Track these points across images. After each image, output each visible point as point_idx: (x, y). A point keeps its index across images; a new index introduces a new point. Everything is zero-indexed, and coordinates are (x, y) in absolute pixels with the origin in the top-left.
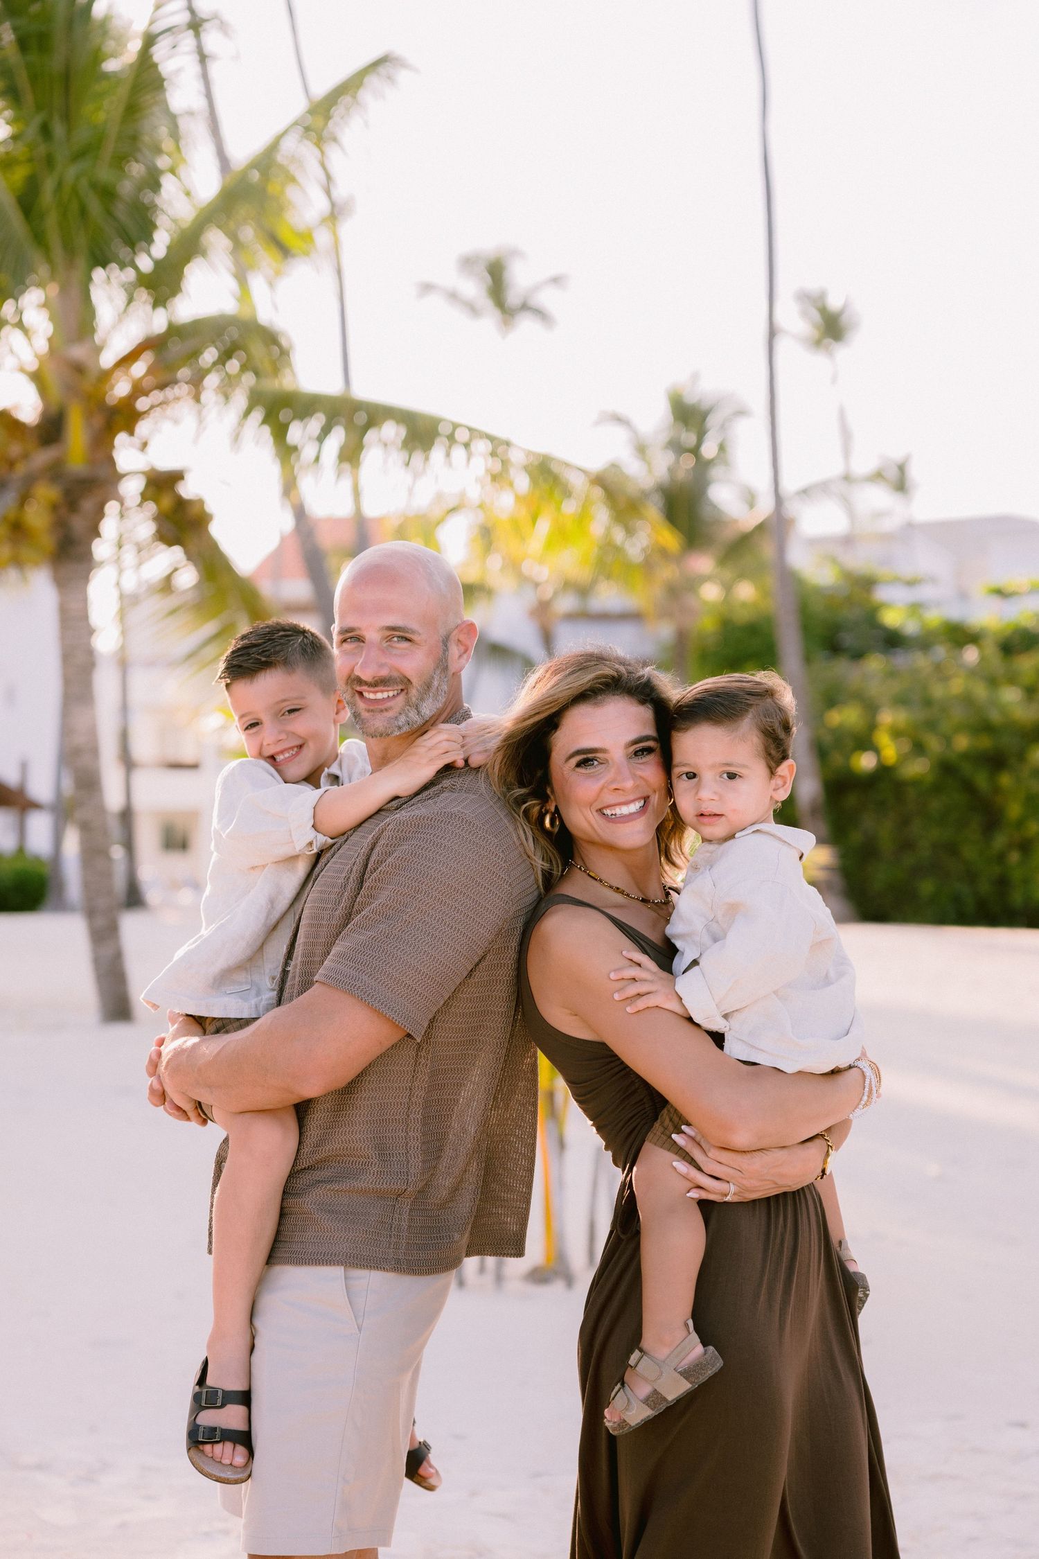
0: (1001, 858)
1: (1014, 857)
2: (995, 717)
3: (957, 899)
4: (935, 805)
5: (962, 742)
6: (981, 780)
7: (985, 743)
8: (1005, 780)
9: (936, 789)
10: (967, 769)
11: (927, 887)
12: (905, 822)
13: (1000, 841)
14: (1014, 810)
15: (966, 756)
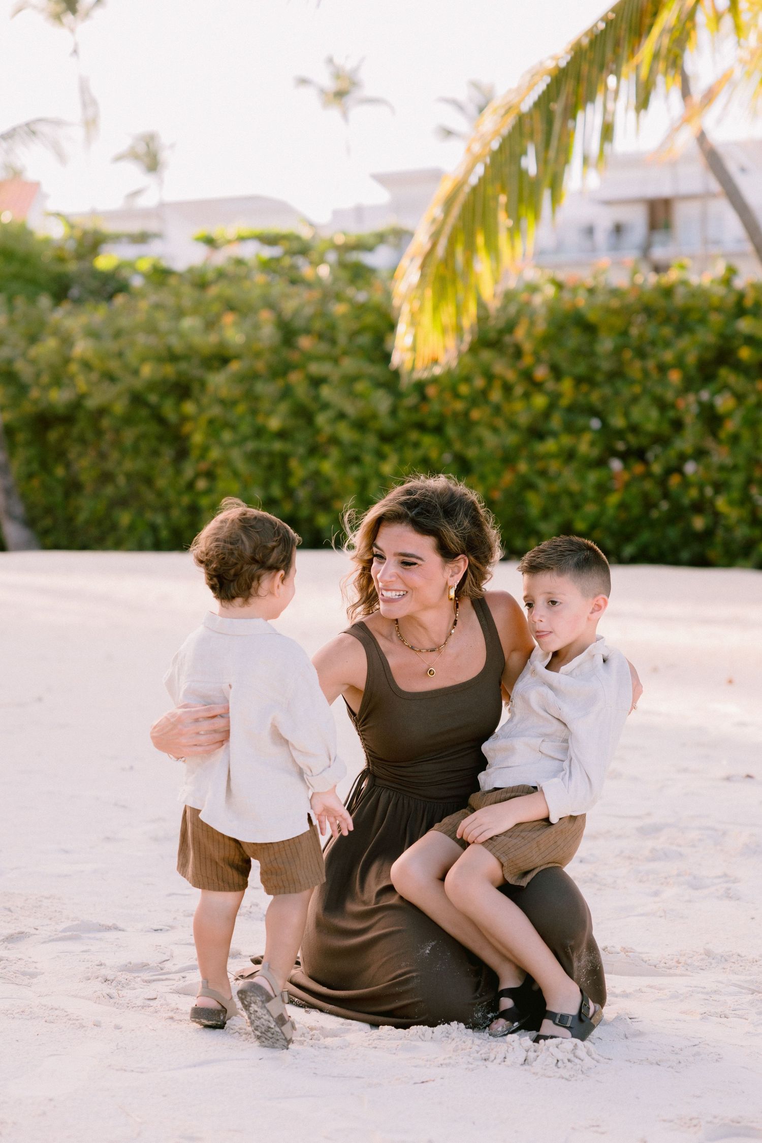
0: (191, 486)
1: (202, 484)
2: (177, 345)
3: (154, 528)
4: (129, 435)
5: (147, 370)
6: (169, 410)
7: (169, 370)
8: (189, 408)
9: (128, 420)
10: (153, 398)
11: (125, 518)
12: (103, 456)
13: (189, 471)
14: (198, 438)
15: (152, 386)
